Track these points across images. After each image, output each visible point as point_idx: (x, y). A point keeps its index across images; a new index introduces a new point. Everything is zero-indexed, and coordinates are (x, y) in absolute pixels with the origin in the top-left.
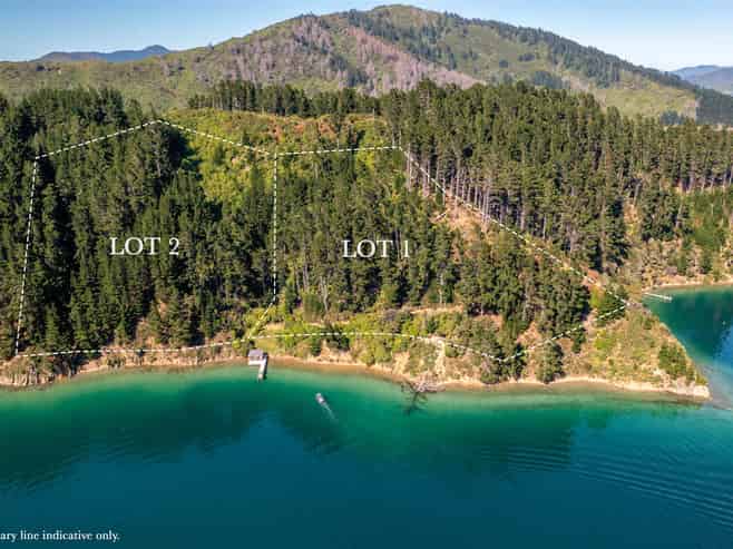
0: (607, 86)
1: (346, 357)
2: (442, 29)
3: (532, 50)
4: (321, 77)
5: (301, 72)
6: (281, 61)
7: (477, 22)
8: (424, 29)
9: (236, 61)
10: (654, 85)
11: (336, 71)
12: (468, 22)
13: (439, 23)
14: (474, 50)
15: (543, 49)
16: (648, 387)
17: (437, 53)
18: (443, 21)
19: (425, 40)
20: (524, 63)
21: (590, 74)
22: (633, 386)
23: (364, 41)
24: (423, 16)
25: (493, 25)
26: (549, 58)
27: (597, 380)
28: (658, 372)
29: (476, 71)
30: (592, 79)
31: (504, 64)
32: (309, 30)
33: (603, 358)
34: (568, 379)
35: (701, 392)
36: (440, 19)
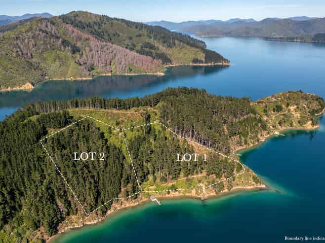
0: (171, 47)
1: (177, 193)
2: (102, 23)
3: (141, 32)
4: (59, 50)
5: (49, 48)
6: (38, 43)
7: (116, 19)
8: (95, 23)
9: (17, 44)
10: (188, 47)
11: (65, 47)
12: (112, 19)
13: (100, 20)
14: (118, 32)
15: (144, 32)
16: (252, 187)
17: (102, 33)
18: (102, 19)
19: (96, 27)
20: (138, 38)
21: (164, 42)
22: (249, 187)
23: (73, 32)
24: (93, 17)
25: (123, 21)
26: (148, 35)
27: (240, 187)
28: (253, 183)
29: (120, 42)
30: (165, 44)
31: (131, 38)
32: (47, 26)
33: (240, 181)
34: (234, 188)
35: (263, 186)
36: (101, 18)
